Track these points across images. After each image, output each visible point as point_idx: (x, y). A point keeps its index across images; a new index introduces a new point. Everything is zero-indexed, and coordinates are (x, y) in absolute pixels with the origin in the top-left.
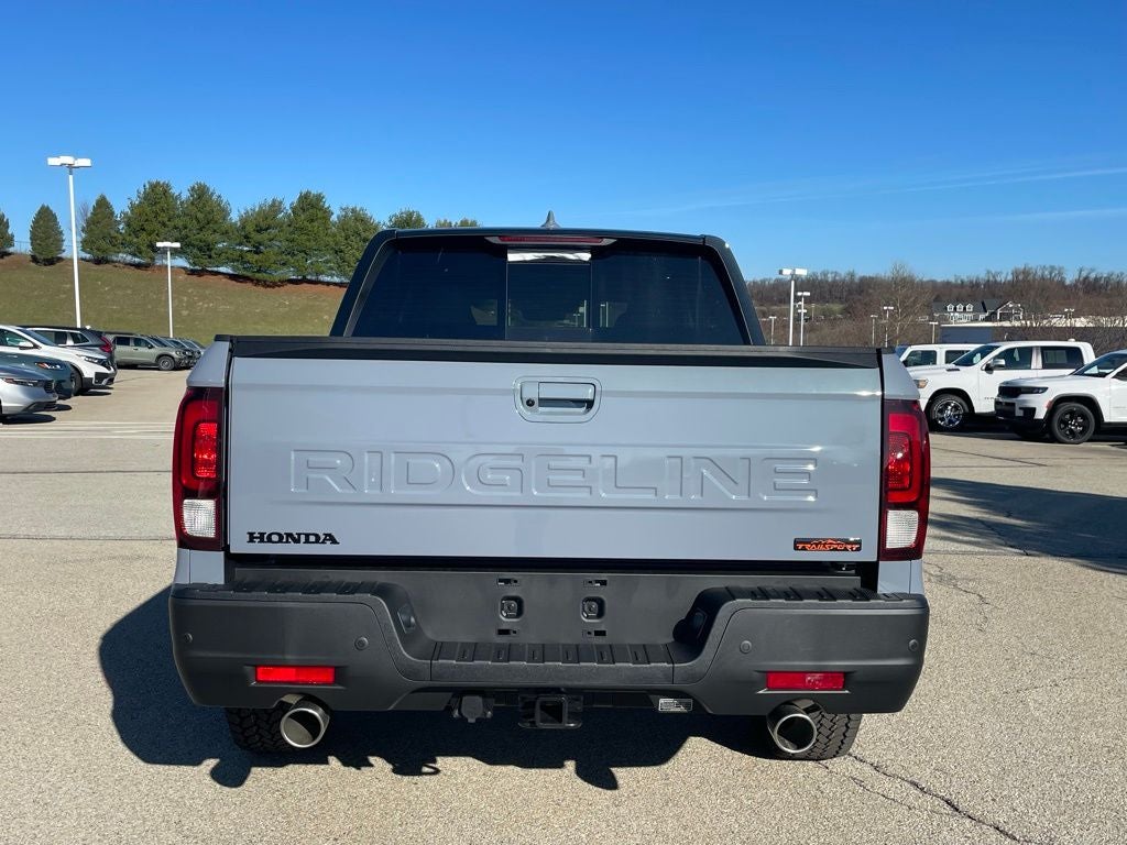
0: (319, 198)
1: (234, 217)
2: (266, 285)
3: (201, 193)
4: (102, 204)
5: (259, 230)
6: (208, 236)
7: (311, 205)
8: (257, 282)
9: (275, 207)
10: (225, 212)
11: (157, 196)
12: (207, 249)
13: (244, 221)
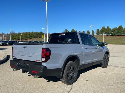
0: (122, 26)
1: (112, 29)
2: (115, 36)
3: (108, 27)
4: (98, 29)
5: (114, 30)
6: (109, 32)
7: (120, 27)
8: (114, 36)
9: (116, 28)
10: (111, 29)
11: (103, 28)
12: (108, 33)
13: (112, 30)
